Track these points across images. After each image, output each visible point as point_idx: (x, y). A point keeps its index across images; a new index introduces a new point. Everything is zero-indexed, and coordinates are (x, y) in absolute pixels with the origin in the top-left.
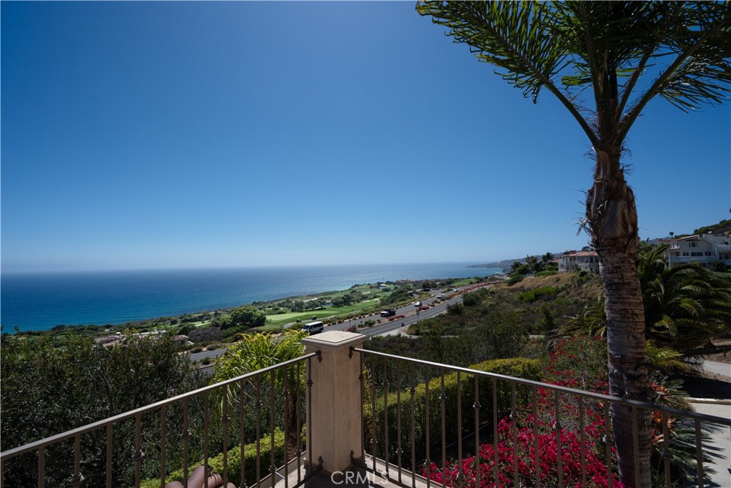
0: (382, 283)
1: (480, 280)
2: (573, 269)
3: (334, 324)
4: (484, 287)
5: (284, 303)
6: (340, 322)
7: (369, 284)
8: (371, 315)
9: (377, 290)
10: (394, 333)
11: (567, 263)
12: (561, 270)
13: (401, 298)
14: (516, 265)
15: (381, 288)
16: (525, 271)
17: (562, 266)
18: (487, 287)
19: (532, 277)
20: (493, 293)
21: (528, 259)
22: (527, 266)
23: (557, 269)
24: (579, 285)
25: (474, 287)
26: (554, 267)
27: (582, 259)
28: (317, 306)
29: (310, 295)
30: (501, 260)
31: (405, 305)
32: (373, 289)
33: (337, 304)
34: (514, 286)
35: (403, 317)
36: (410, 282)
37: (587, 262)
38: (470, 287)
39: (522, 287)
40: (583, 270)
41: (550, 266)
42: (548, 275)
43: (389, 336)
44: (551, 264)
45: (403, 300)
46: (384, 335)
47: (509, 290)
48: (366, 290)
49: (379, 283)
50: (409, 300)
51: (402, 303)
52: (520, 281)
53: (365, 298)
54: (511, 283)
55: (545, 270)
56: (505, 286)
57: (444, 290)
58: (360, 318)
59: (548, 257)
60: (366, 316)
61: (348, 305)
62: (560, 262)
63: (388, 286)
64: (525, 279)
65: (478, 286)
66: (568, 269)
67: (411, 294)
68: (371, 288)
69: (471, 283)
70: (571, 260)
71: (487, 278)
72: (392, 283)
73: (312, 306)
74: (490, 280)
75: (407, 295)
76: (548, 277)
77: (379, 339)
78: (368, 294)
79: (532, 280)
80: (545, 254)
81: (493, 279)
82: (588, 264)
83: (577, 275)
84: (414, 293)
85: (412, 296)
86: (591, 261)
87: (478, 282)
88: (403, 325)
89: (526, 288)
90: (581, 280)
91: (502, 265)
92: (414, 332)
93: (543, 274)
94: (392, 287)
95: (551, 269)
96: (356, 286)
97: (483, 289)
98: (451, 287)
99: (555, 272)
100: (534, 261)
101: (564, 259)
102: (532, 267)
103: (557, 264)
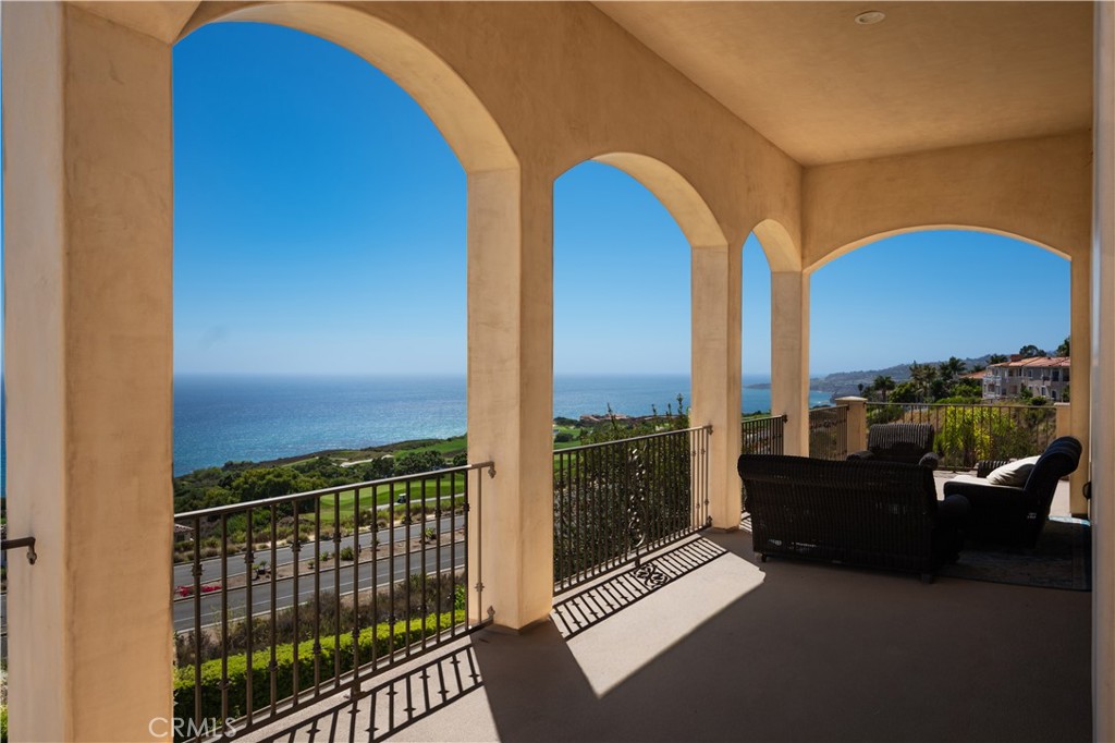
2: (1015, 393)
11: (1003, 380)
12: (988, 395)
14: (883, 383)
16: (908, 397)
17: (992, 387)
21: (916, 369)
22: (913, 386)
23: (979, 394)
24: (1031, 426)
26: (973, 390)
27: (1034, 372)
37: (1045, 379)
40: (1036, 395)
41: (964, 387)
44: (967, 382)
55: (953, 394)
59: (955, 365)
62: (987, 377)
63: (562, 430)
66: (1004, 393)
70: (1011, 374)
80: (946, 359)
82: (1048, 383)
83: (1025, 405)
86: (1055, 378)
90: (1034, 416)
94: (573, 430)
95: (965, 393)
99: (977, 399)
100: (930, 376)
101: (995, 372)
102: (925, 388)
103: (979, 382)
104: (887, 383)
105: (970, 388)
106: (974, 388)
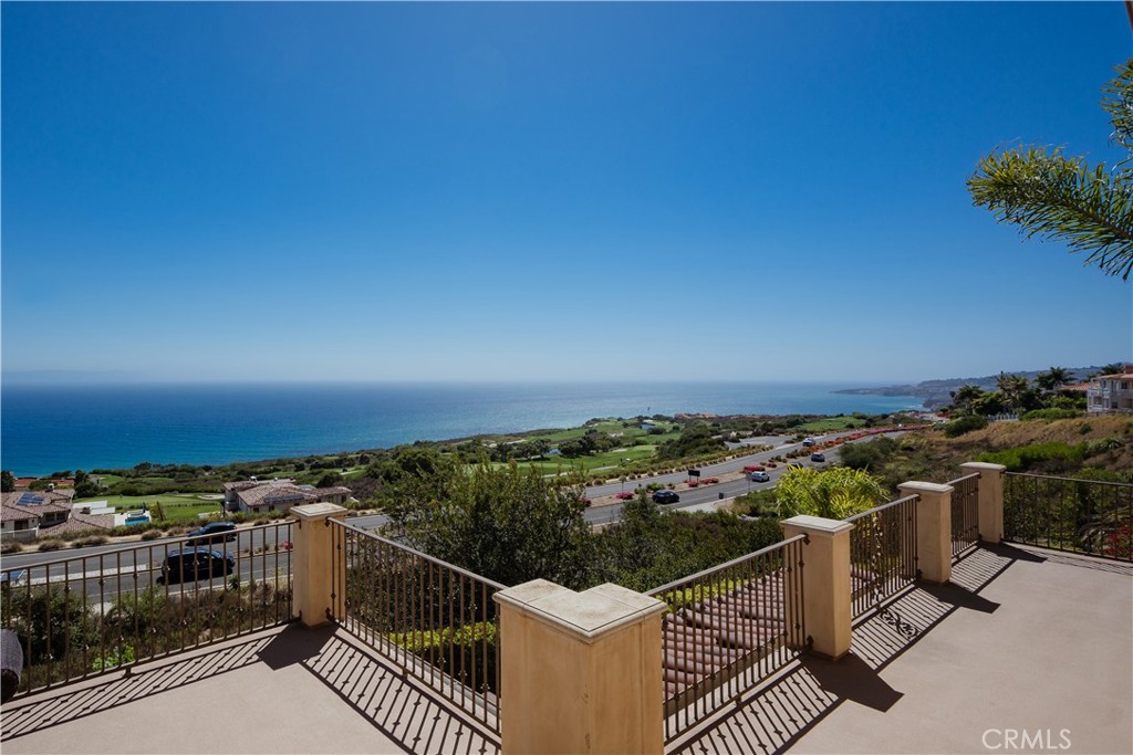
0: (647, 418)
1: (870, 422)
3: (588, 485)
4: (886, 435)
5: (468, 446)
6: (599, 483)
7: (619, 419)
8: (651, 475)
9: (637, 431)
10: (709, 508)
11: (1113, 393)
12: (1093, 408)
13: (702, 448)
14: (968, 394)
15: (644, 426)
16: (994, 408)
17: (1099, 400)
18: (893, 436)
19: (1015, 421)
20: (908, 449)
21: (1002, 379)
22: (999, 395)
23: (1083, 406)
25: (859, 436)
26: (1076, 401)
28: (534, 453)
29: (511, 435)
30: (920, 381)
31: (713, 461)
32: (630, 429)
33: (568, 452)
34: (963, 438)
35: (715, 482)
36: (705, 419)
38: (850, 433)
39: (986, 440)
41: (1062, 399)
42: (1057, 417)
43: (700, 512)
44: (1066, 393)
45: (706, 451)
46: (691, 510)
47: (949, 445)
48: (614, 429)
49: (641, 419)
50: (720, 453)
51: (705, 456)
52: (979, 428)
53: (616, 444)
54: (955, 431)
55: (1049, 406)
56: (940, 437)
57: (790, 438)
58: (633, 478)
59: (1057, 376)
60: (642, 475)
61: (589, 455)
62: (1093, 389)
63: (659, 424)
64: (991, 425)
65: (868, 434)
66: (1115, 406)
67: (720, 442)
68: (626, 425)
69: (851, 427)
70: (1125, 386)
71: (885, 417)
72: (667, 419)
73: (525, 453)
74: (896, 421)
75: (712, 443)
76: (1057, 423)
77: (685, 515)
78: (621, 437)
79: (1012, 429)
80: (1048, 370)
81: (900, 419)
84: (726, 439)
85: (723, 445)
87: (867, 426)
88: (721, 496)
89: (995, 443)
91: (926, 390)
92: (748, 510)
93: (1044, 416)
94: (667, 425)
95: (1066, 405)
96: (595, 420)
97: (886, 439)
98: (806, 432)
99: (1079, 412)
100: (1020, 387)
101: (1104, 383)
102: (1014, 398)
103: (1084, 394)
104: (974, 392)
105: (1070, 400)
106: (1076, 399)
